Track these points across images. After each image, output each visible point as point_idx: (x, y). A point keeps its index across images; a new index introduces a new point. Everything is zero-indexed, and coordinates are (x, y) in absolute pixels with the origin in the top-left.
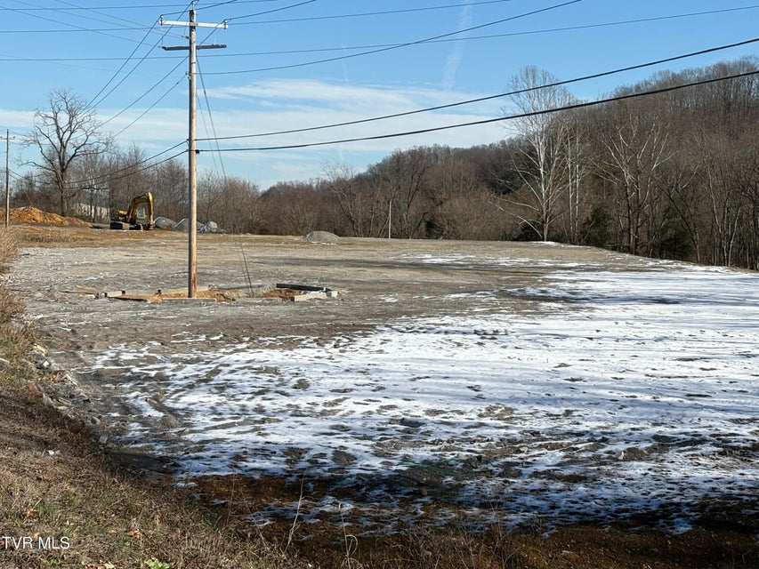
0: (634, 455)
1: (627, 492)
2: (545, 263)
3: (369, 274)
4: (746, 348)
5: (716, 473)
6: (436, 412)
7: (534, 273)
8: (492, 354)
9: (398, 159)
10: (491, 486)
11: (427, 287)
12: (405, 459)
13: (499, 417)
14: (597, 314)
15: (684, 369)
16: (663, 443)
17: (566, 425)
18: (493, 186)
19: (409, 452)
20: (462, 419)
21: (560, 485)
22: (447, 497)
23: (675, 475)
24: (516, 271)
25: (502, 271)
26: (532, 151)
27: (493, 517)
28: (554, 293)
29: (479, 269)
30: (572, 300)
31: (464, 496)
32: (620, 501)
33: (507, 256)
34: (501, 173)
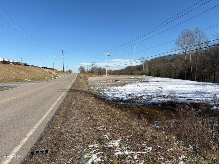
0: (154, 98)
1: (154, 102)
2: (144, 78)
3: (125, 79)
4: (166, 86)
5: (163, 100)
6: (132, 93)
7: (143, 79)
8: (138, 87)
9: (128, 67)
10: (139, 101)
11: (131, 80)
12: (129, 98)
13: (139, 94)
14: (150, 83)
15: (160, 89)
16: (157, 96)
17: (147, 95)
18: (138, 70)
19: (130, 97)
20: (135, 94)
21: (146, 101)
22: (134, 102)
23: (159, 100)
24: (141, 79)
25: (139, 79)
26: (142, 66)
27: (139, 104)
28: (145, 81)
29: (137, 78)
30: (147, 81)
31: (136, 102)
32: (153, 102)
33: (140, 77)
34: (139, 68)
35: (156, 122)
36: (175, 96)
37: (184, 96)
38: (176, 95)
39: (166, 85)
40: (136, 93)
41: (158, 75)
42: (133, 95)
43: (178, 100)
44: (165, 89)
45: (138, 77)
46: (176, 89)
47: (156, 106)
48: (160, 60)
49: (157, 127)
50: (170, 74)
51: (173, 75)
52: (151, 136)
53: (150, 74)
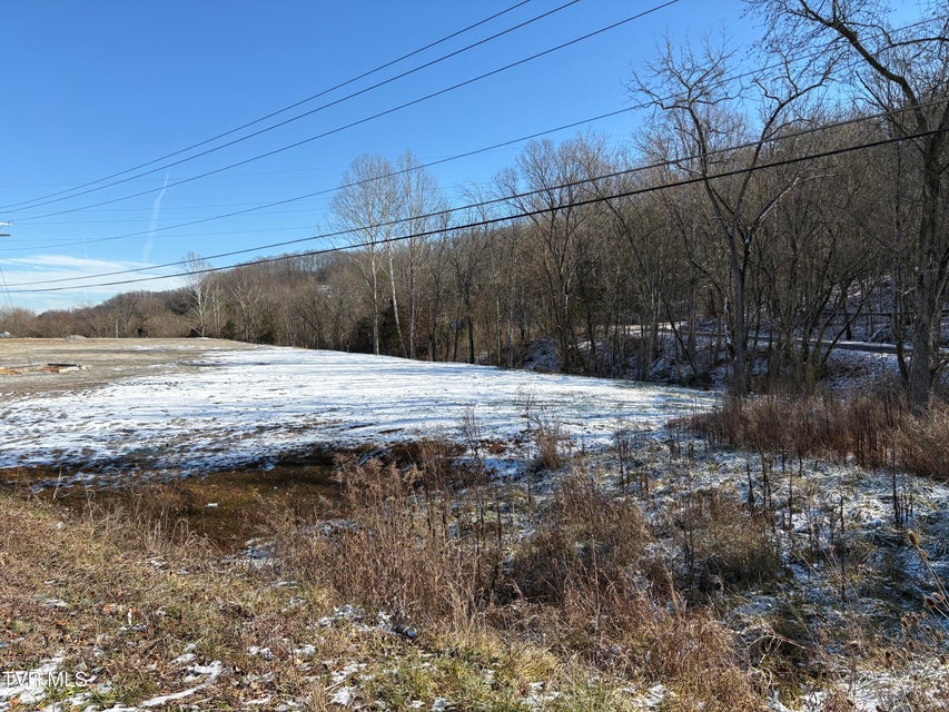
0: (247, 436)
1: (244, 454)
2: (203, 348)
3: (105, 357)
4: (300, 383)
5: (286, 441)
6: (143, 424)
7: (197, 353)
8: (174, 393)
9: (120, 297)
10: (173, 459)
11: (139, 362)
12: (125, 449)
13: (178, 424)
14: (229, 371)
15: (272, 394)
16: (261, 429)
17: (213, 425)
18: (175, 311)
19: (128, 445)
20: (158, 426)
21: (210, 454)
22: (151, 465)
23: (267, 444)
24: (188, 352)
25: (180, 352)
26: (194, 293)
27: (174, 473)
28: (208, 362)
29: (168, 352)
30: (216, 365)
31: (158, 465)
32: (240, 458)
33: (183, 345)
34: (179, 304)
35: (254, 545)
36: (335, 422)
37: (368, 418)
38: (338, 416)
39: (301, 379)
40: (163, 423)
41: (267, 338)
42: (147, 434)
43: (345, 438)
44: (295, 393)
45: (173, 347)
46: (340, 393)
47: (252, 471)
48: (272, 271)
49: (259, 564)
50: (315, 332)
51: (328, 337)
52: (224, 612)
53: (228, 333)
